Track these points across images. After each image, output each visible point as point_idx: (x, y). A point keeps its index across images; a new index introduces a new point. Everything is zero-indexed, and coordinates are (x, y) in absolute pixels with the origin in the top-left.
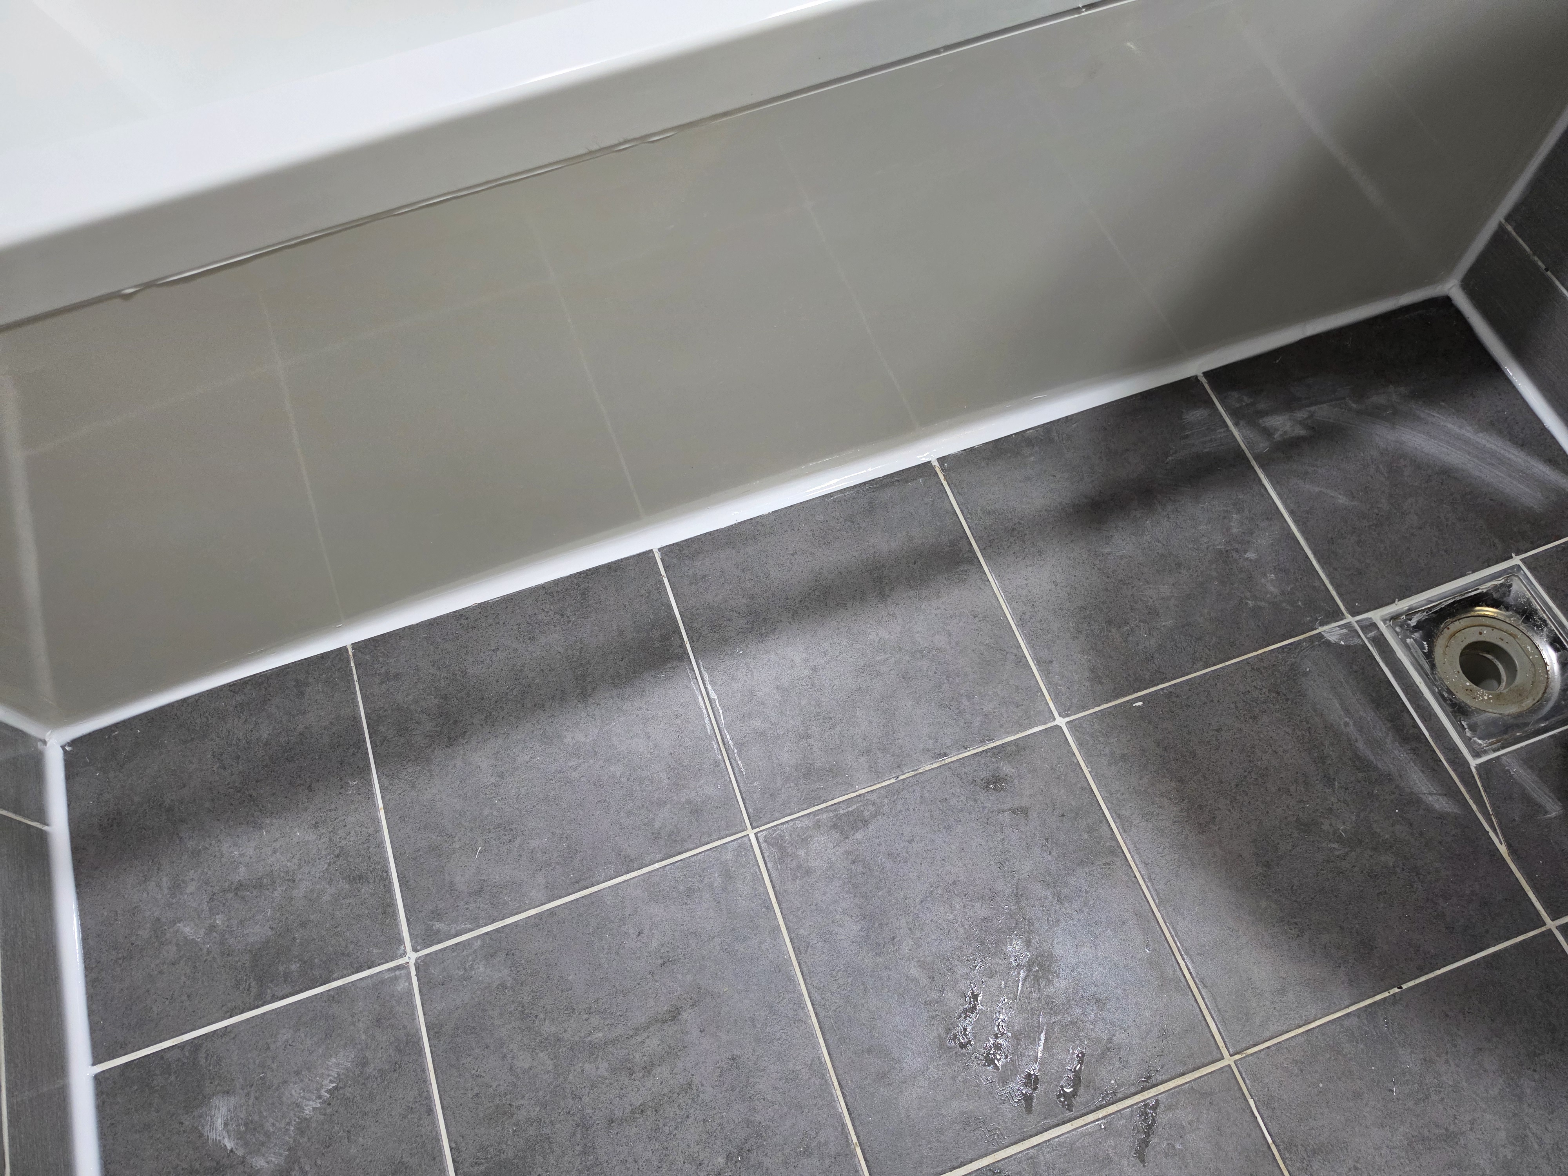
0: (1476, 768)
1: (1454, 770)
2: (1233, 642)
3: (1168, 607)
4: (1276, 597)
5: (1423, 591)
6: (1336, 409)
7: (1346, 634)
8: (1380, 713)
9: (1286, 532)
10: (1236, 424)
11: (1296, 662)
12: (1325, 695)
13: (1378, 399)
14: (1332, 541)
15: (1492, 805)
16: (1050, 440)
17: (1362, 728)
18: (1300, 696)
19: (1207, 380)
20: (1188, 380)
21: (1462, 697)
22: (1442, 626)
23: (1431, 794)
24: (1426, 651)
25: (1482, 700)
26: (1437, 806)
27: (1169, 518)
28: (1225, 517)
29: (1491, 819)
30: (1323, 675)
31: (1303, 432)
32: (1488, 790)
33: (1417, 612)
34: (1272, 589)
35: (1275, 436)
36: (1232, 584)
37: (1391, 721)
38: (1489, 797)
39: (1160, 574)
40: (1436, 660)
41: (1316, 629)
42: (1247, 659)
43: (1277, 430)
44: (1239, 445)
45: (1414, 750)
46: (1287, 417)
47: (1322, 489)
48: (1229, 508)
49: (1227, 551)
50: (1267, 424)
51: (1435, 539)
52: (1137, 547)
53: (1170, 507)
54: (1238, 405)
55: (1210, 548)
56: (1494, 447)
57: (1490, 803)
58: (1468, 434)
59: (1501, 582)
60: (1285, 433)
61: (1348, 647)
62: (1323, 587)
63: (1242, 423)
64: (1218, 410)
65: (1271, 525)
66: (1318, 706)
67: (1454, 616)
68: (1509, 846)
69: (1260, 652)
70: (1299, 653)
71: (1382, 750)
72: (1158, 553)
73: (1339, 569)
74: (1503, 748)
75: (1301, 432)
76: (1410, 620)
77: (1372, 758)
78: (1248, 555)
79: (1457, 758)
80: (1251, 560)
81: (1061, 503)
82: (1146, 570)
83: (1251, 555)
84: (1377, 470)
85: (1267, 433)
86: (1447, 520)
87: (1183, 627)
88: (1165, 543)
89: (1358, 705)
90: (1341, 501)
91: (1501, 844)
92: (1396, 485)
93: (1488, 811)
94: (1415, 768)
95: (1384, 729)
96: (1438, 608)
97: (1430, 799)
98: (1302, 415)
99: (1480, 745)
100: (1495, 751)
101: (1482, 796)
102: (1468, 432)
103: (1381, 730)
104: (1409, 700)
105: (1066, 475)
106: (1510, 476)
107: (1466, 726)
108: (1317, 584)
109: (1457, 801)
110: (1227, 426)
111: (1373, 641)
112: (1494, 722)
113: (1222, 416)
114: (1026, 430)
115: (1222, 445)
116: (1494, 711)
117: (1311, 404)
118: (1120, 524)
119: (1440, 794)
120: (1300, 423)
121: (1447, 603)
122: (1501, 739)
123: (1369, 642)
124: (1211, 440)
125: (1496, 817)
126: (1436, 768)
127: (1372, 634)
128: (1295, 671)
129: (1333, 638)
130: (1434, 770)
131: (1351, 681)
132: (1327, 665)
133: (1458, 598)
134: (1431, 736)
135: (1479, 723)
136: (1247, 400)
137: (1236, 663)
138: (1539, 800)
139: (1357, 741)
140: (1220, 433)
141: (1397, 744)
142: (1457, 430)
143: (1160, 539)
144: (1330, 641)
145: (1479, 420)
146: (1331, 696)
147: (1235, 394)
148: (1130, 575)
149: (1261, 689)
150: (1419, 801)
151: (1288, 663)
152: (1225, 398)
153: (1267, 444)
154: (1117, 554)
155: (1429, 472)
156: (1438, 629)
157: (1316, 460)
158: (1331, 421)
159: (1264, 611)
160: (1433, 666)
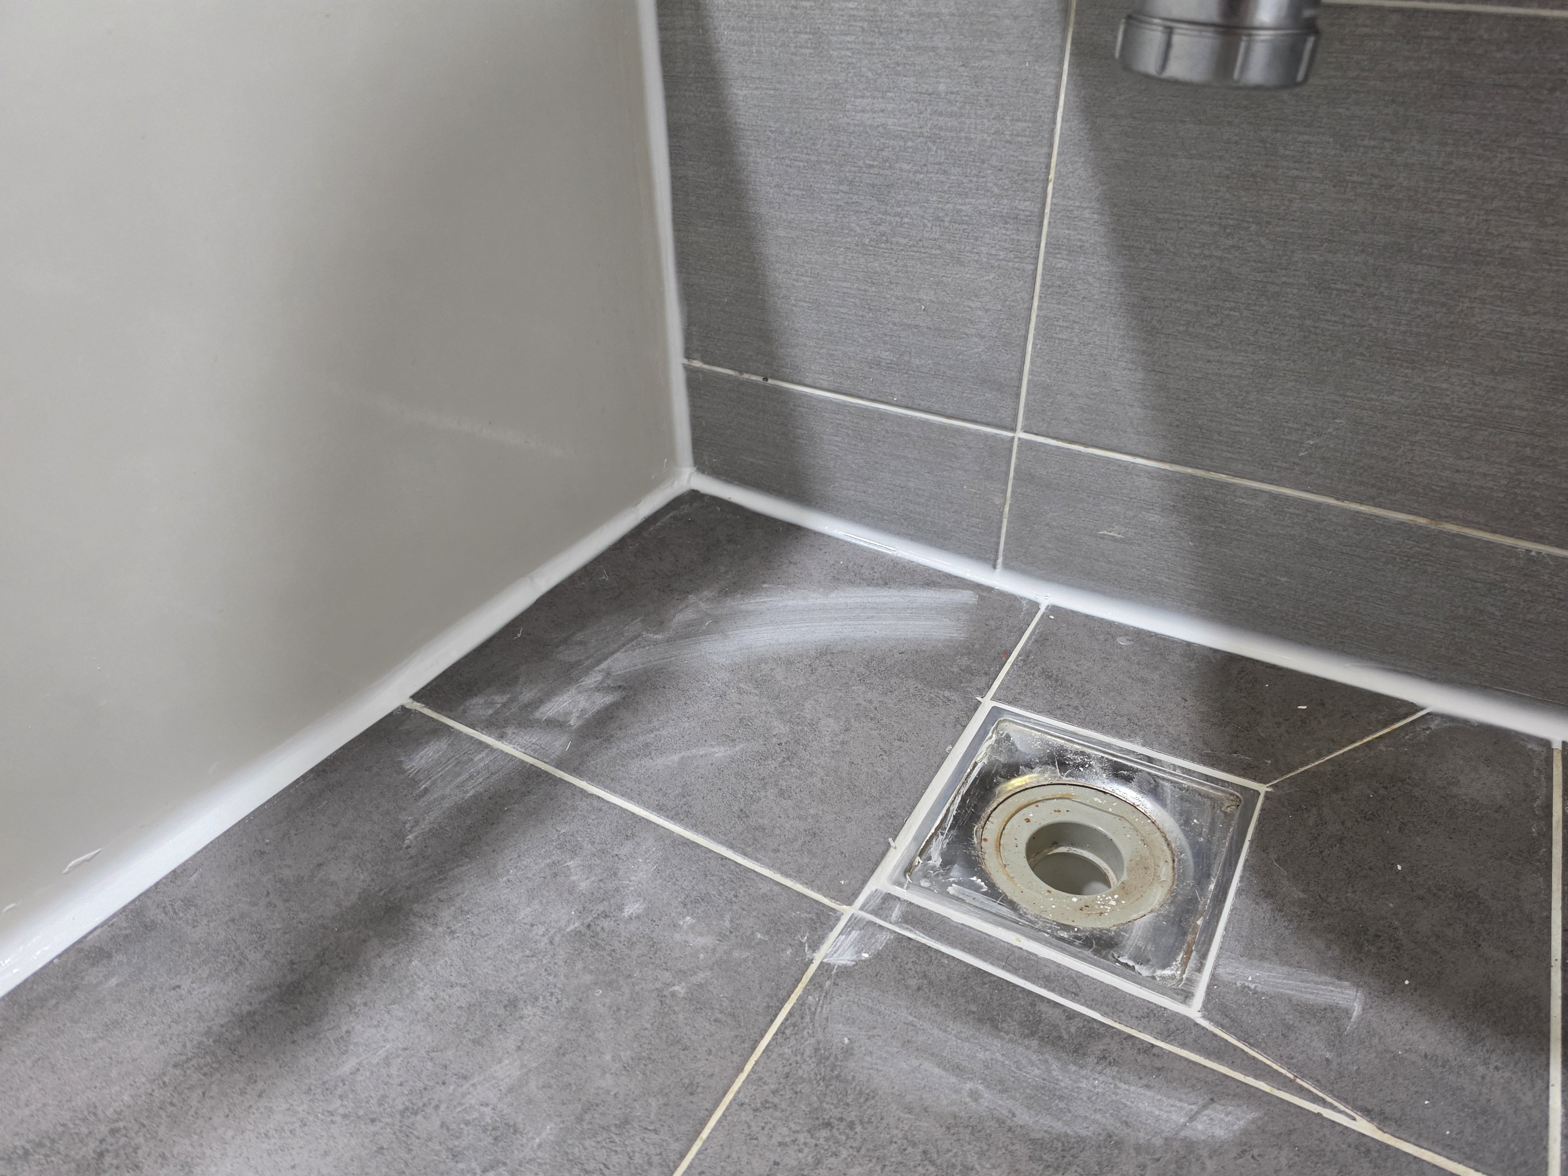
0: (1204, 1017)
1: (1183, 1045)
2: (691, 1084)
3: (530, 1101)
4: (714, 950)
5: (913, 807)
6: (637, 651)
7: (862, 937)
8: (1007, 1033)
9: (668, 842)
10: (501, 737)
11: (819, 1043)
12: (904, 1066)
13: (683, 616)
14: (743, 814)
15: (1279, 1059)
16: (146, 927)
17: (1001, 1082)
18: (867, 1100)
19: (423, 702)
20: (390, 718)
21: (1086, 923)
22: (975, 840)
23: (1192, 1118)
24: (985, 888)
25: (1112, 910)
26: (1220, 1132)
27: (453, 932)
28: (555, 875)
29: (1301, 1087)
30: (875, 1032)
31: (609, 699)
32: (1252, 1041)
33: (929, 842)
34: (701, 941)
35: (572, 723)
36: (629, 976)
37: (1033, 1034)
38: (1264, 1051)
39: (482, 1045)
40: (1009, 895)
41: (811, 961)
42: (734, 1099)
43: (568, 714)
44: (522, 762)
45: (1104, 1058)
46: (573, 691)
47: (683, 754)
48: (554, 858)
49: (589, 926)
50: (550, 714)
51: (875, 733)
52: (412, 1023)
53: (446, 915)
54: (490, 711)
55: (557, 939)
56: (859, 600)
57: (1275, 1061)
58: (818, 602)
59: (994, 738)
60: (584, 711)
61: (878, 956)
62: (776, 888)
63: (509, 731)
64: (461, 732)
65: (638, 844)
66: (909, 1098)
67: (979, 817)
68: (1368, 1113)
69: (748, 1068)
70: (812, 1020)
71: (1061, 1098)
72: (460, 1008)
73: (782, 848)
74: (1204, 956)
75: (604, 700)
76: (930, 858)
77: (1059, 1127)
78: (628, 911)
79: (1168, 1022)
80: (638, 917)
81: (208, 1033)
82: (450, 1054)
83: (632, 908)
84: (740, 692)
85: (556, 724)
86: (870, 702)
87: (580, 1120)
88: (465, 981)
89: (966, 1045)
90: (720, 755)
91: (1354, 1119)
92: (778, 697)
93: (1285, 1077)
94: (1132, 1088)
95: (1034, 1057)
96: (950, 819)
97: (1200, 1127)
98: (593, 680)
99: (1173, 977)
100: (1199, 969)
101: (1254, 1058)
102: (815, 599)
103: (1032, 1064)
104: (1026, 978)
105: (204, 972)
106: (900, 619)
107: (1131, 963)
108: (765, 888)
109: (1235, 1095)
110: (487, 746)
111: (906, 922)
112: (1156, 931)
113: (472, 738)
114: (85, 937)
115: (492, 774)
116: (1142, 913)
117: (599, 662)
118: (358, 999)
119: (1205, 1107)
120: (598, 689)
121: (956, 806)
122: (1190, 946)
123: (900, 927)
124: (471, 777)
125: (1303, 1077)
126: (1159, 1064)
127: (896, 913)
128: (827, 1059)
129: (846, 958)
130: (1159, 1069)
131: (923, 1010)
132: (871, 1010)
133: (964, 790)
134: (1105, 1014)
135: (1140, 944)
136: (500, 699)
137: (719, 1122)
138: (1320, 1000)
139: (1014, 1115)
140: (482, 759)
141: (1074, 1068)
142: (803, 603)
143: (452, 979)
144: (845, 967)
145: (819, 582)
146: (915, 1063)
147: (479, 700)
148: (420, 1085)
149: (794, 1141)
150: (1190, 1145)
151: (808, 1052)
152: (464, 712)
153: (564, 738)
154: (374, 1062)
155: (806, 661)
156: (974, 849)
157: (650, 722)
158: (640, 666)
159: (710, 988)
160: (1012, 905)
